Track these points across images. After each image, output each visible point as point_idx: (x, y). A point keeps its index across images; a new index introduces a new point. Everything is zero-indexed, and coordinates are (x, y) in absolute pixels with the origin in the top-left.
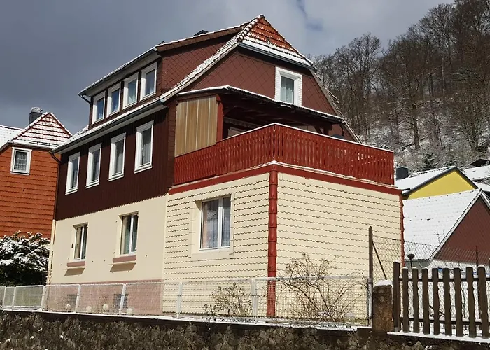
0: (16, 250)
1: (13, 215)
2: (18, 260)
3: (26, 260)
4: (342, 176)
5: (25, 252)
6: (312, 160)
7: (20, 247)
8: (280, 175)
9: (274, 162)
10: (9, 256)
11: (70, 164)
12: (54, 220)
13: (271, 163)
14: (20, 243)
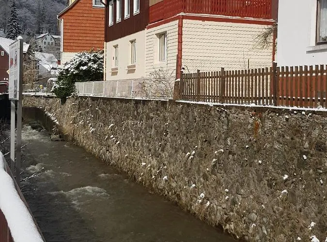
0: (90, 60)
1: (97, 35)
2: (90, 67)
3: (95, 66)
4: (229, 17)
5: (95, 62)
6: (208, 10)
7: (92, 58)
8: (184, 21)
9: (182, 14)
10: (86, 64)
11: (110, 6)
12: (105, 43)
13: (180, 14)
14: (92, 56)
